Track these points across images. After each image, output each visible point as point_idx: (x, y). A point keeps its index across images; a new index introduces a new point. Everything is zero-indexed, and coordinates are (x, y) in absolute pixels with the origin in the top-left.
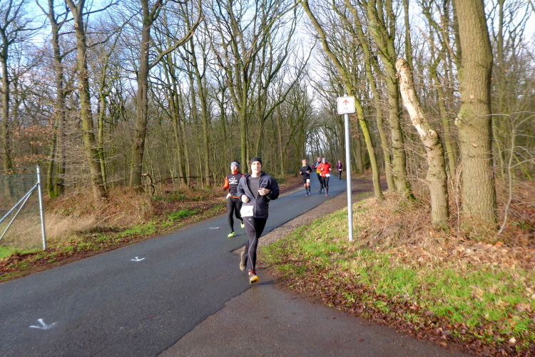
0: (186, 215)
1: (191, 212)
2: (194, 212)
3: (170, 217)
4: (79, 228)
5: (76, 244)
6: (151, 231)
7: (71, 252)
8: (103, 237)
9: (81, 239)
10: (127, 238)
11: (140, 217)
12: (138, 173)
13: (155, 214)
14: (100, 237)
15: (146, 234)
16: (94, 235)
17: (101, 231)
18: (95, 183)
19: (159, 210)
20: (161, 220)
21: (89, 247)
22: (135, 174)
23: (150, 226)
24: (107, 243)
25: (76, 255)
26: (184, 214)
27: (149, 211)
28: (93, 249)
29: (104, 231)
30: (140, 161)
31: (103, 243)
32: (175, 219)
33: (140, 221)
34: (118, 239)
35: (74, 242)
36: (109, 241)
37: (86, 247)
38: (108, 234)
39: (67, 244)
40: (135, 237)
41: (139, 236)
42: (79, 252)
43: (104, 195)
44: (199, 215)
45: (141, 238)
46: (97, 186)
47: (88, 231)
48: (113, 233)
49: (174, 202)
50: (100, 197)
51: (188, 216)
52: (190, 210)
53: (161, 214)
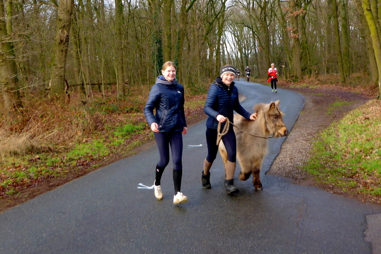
0: (132, 131)
1: (136, 127)
2: (140, 126)
4: (12, 148)
5: (24, 169)
6: (104, 151)
7: (26, 180)
8: (51, 159)
9: (26, 163)
10: (82, 160)
11: (80, 134)
12: (61, 76)
13: (96, 129)
14: (47, 159)
15: (102, 155)
16: (38, 157)
17: (39, 151)
18: (6, 88)
19: (98, 124)
20: (107, 137)
21: (43, 172)
22: (57, 77)
23: (99, 145)
24: (60, 167)
25: (37, 184)
26: (130, 130)
27: (87, 126)
28: (52, 175)
29: (43, 152)
30: (63, 60)
31: (56, 167)
32: (123, 136)
33: (80, 138)
34: (72, 162)
35: (19, 166)
36: (62, 164)
37: (41, 173)
38: (53, 156)
39: (11, 170)
40: (92, 159)
41: (95, 157)
42: (37, 179)
43: (20, 105)
44: (148, 130)
45: (100, 159)
46: (10, 93)
47: (24, 151)
48: (56, 154)
49: (109, 114)
50: (15, 107)
51: (135, 132)
52: (133, 124)
53: (103, 130)
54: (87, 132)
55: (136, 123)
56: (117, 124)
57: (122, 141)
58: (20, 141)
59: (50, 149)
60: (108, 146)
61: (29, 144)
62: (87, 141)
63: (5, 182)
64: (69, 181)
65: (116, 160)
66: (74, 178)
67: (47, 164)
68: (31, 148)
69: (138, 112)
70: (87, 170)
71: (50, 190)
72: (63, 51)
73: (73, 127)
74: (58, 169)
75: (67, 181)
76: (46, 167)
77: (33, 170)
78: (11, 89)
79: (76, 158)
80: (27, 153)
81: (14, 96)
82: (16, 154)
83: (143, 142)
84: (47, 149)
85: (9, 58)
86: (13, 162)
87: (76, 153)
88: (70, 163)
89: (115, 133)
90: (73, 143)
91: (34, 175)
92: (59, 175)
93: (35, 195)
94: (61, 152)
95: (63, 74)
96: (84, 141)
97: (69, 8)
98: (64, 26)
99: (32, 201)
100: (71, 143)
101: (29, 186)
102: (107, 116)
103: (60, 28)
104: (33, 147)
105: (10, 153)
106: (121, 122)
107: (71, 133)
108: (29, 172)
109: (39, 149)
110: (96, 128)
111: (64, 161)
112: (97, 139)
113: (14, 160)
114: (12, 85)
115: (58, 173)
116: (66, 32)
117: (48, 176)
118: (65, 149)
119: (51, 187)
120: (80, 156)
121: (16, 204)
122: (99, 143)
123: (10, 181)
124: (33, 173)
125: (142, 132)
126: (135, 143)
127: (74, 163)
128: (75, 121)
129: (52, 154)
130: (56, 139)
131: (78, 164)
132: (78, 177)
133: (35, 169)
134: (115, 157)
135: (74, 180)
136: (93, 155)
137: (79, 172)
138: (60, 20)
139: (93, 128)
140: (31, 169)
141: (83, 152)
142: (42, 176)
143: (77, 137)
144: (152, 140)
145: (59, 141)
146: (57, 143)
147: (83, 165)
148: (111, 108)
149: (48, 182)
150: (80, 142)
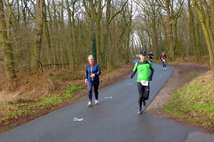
0: (76, 90)
1: (79, 88)
2: (80, 88)
3: (67, 91)
5: (15, 111)
6: (60, 101)
7: (16, 117)
8: (30, 106)
9: (17, 108)
10: (47, 106)
11: (47, 92)
12: (38, 61)
13: (56, 90)
14: (28, 106)
15: (58, 103)
16: (23, 105)
17: (24, 102)
18: (7, 68)
19: (57, 87)
20: (62, 94)
21: (25, 113)
22: (35, 61)
23: (57, 98)
24: (35, 110)
25: (21, 119)
26: (75, 89)
27: (51, 87)
28: (30, 114)
29: (26, 102)
30: (38, 52)
31: (33, 110)
32: (71, 93)
33: (47, 94)
34: (41, 107)
35: (13, 110)
36: (36, 108)
37: (24, 113)
38: (31, 104)
39: (8, 112)
40: (53, 106)
41: (54, 104)
42: (22, 117)
43: (15, 77)
44: (85, 90)
45: (57, 106)
46: (10, 70)
47: (16, 102)
48: (33, 103)
49: (64, 81)
50: (12, 78)
51: (78, 90)
52: (77, 86)
53: (60, 90)
54: (51, 91)
55: (78, 86)
56: (68, 86)
57: (70, 96)
58: (14, 96)
59: (30, 100)
60: (62, 99)
61: (19, 98)
62: (51, 96)
63: (4, 118)
64: (38, 117)
65: (65, 105)
66: (41, 116)
67: (28, 108)
68: (20, 100)
69: (80, 79)
70: (49, 111)
71: (28, 122)
72: (38, 47)
73: (43, 89)
74: (34, 111)
75: (37, 117)
76: (27, 110)
77: (20, 112)
78: (10, 69)
79: (44, 105)
80: (17, 103)
81: (12, 72)
82: (11, 103)
83: (81, 96)
84: (29, 100)
85: (9, 52)
86: (9, 107)
87: (44, 102)
88: (40, 108)
89: (66, 91)
90: (43, 97)
91: (20, 114)
92: (34, 114)
93: (20, 125)
94: (36, 102)
95: (38, 59)
96: (49, 96)
97: (41, 24)
98: (39, 34)
99: (18, 128)
100: (42, 97)
101: (17, 120)
102: (62, 82)
103: (37, 35)
104: (21, 99)
105: (9, 103)
106: (70, 85)
107: (42, 91)
108: (18, 113)
109: (24, 100)
110: (56, 88)
111: (37, 107)
112: (56, 95)
113: (10, 106)
114: (11, 66)
115: (33, 113)
116: (40, 37)
117: (28, 115)
118: (39, 100)
119: (29, 120)
120: (46, 104)
121: (9, 129)
122: (57, 96)
123: (7, 118)
124: (20, 113)
125: (81, 91)
126: (77, 96)
127: (43, 108)
128: (44, 85)
129: (31, 103)
130: (34, 95)
131: (45, 108)
132: (43, 115)
133: (21, 111)
134: (65, 104)
135: (41, 117)
136: (54, 103)
137: (44, 112)
138: (37, 30)
139: (54, 89)
140: (19, 111)
141: (48, 102)
142: (25, 115)
143: (45, 94)
144: (86, 95)
145: (36, 96)
146: (35, 97)
147: (47, 109)
148: (65, 78)
149: (28, 118)
150: (47, 97)
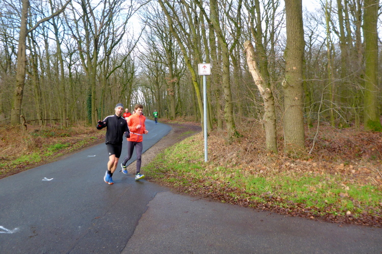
1: (64, 145)
2: (66, 145)
11: (25, 149)
12: (18, 115)
13: (36, 147)
15: (35, 161)
20: (42, 151)
22: (15, 115)
23: (36, 156)
26: (59, 147)
27: (31, 144)
30: (19, 105)
32: (53, 151)
33: (25, 152)
44: (71, 147)
48: (6, 161)
49: (48, 137)
51: (62, 148)
52: (62, 143)
53: (41, 147)
54: (30, 148)
55: (64, 143)
56: (51, 143)
57: (51, 153)
59: (3, 158)
60: (42, 157)
62: (29, 154)
69: (69, 136)
72: (19, 100)
83: (64, 154)
87: (19, 161)
88: (13, 166)
89: (48, 148)
94: (10, 160)
95: (19, 113)
96: (27, 153)
97: (23, 74)
98: (20, 85)
100: (19, 155)
102: (45, 139)
103: (18, 86)
106: (54, 143)
107: (20, 148)
110: (38, 145)
111: (9, 165)
112: (36, 152)
116: (21, 88)
118: (13, 158)
122: (36, 154)
125: (66, 148)
126: (59, 154)
127: (15, 166)
128: (23, 142)
129: (3, 161)
130: (9, 152)
136: (30, 162)
143: (23, 151)
146: (10, 155)
148: (50, 134)
150: (24, 154)
